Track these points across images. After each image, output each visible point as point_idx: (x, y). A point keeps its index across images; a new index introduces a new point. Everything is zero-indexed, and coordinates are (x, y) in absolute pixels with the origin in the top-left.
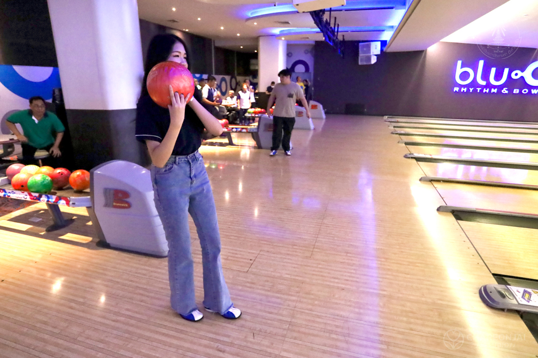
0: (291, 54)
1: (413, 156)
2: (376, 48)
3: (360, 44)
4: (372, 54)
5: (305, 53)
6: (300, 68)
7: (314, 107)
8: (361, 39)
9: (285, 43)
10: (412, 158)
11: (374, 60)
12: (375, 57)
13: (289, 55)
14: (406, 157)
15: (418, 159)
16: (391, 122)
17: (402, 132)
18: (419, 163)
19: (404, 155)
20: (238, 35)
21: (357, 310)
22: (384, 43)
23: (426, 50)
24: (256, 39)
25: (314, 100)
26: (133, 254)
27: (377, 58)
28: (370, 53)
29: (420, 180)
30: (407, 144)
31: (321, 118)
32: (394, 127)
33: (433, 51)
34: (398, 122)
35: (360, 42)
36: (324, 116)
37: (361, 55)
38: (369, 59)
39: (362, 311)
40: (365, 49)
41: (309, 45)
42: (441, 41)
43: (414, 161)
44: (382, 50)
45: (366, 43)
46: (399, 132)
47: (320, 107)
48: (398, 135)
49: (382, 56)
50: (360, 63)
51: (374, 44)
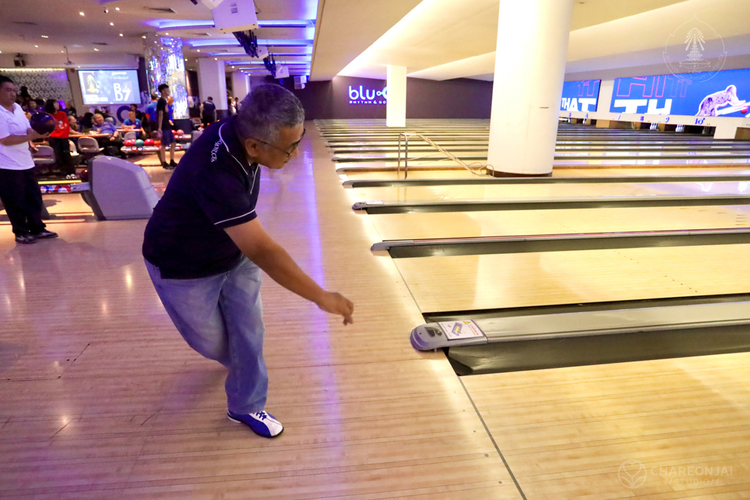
2: (304, 80)
3: (295, 78)
8: (295, 74)
11: (303, 87)
13: (251, 82)
22: (307, 77)
23: (332, 80)
27: (305, 85)
28: (301, 83)
33: (335, 80)
37: (296, 84)
38: (300, 85)
40: (297, 80)
42: (339, 74)
44: (307, 80)
45: (297, 76)
49: (309, 83)
50: (296, 88)
51: (302, 77)
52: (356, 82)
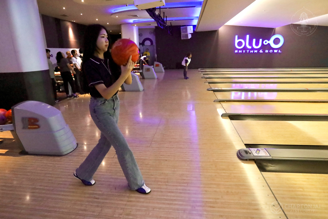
0: (142, 34)
1: (211, 89)
2: (190, 30)
3: (181, 27)
4: (188, 33)
5: (150, 34)
6: (148, 43)
7: (157, 65)
8: (181, 25)
9: (137, 28)
10: (211, 90)
11: (190, 37)
12: (191, 35)
13: (140, 35)
14: (208, 90)
15: (214, 91)
16: (202, 72)
17: (207, 77)
18: (215, 93)
19: (207, 89)
20: (108, 24)
21: (173, 169)
22: (194, 27)
23: (218, 30)
24: (119, 26)
25: (157, 61)
26: (43, 156)
27: (192, 36)
28: (187, 32)
29: (214, 102)
30: (209, 83)
31: (162, 72)
32: (204, 74)
33: (222, 30)
34: (206, 71)
35: (181, 26)
36: (163, 71)
37: (182, 34)
38: (187, 36)
39: (175, 170)
40: (184, 30)
41: (152, 29)
42: (225, 24)
43: (212, 92)
44: (194, 31)
45: (184, 27)
46: (205, 77)
47: (161, 65)
48: (205, 79)
49: (194, 34)
50: (182, 39)
51: (189, 27)
52: (243, 31)
